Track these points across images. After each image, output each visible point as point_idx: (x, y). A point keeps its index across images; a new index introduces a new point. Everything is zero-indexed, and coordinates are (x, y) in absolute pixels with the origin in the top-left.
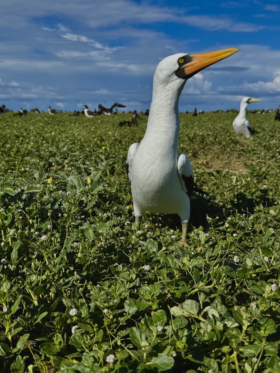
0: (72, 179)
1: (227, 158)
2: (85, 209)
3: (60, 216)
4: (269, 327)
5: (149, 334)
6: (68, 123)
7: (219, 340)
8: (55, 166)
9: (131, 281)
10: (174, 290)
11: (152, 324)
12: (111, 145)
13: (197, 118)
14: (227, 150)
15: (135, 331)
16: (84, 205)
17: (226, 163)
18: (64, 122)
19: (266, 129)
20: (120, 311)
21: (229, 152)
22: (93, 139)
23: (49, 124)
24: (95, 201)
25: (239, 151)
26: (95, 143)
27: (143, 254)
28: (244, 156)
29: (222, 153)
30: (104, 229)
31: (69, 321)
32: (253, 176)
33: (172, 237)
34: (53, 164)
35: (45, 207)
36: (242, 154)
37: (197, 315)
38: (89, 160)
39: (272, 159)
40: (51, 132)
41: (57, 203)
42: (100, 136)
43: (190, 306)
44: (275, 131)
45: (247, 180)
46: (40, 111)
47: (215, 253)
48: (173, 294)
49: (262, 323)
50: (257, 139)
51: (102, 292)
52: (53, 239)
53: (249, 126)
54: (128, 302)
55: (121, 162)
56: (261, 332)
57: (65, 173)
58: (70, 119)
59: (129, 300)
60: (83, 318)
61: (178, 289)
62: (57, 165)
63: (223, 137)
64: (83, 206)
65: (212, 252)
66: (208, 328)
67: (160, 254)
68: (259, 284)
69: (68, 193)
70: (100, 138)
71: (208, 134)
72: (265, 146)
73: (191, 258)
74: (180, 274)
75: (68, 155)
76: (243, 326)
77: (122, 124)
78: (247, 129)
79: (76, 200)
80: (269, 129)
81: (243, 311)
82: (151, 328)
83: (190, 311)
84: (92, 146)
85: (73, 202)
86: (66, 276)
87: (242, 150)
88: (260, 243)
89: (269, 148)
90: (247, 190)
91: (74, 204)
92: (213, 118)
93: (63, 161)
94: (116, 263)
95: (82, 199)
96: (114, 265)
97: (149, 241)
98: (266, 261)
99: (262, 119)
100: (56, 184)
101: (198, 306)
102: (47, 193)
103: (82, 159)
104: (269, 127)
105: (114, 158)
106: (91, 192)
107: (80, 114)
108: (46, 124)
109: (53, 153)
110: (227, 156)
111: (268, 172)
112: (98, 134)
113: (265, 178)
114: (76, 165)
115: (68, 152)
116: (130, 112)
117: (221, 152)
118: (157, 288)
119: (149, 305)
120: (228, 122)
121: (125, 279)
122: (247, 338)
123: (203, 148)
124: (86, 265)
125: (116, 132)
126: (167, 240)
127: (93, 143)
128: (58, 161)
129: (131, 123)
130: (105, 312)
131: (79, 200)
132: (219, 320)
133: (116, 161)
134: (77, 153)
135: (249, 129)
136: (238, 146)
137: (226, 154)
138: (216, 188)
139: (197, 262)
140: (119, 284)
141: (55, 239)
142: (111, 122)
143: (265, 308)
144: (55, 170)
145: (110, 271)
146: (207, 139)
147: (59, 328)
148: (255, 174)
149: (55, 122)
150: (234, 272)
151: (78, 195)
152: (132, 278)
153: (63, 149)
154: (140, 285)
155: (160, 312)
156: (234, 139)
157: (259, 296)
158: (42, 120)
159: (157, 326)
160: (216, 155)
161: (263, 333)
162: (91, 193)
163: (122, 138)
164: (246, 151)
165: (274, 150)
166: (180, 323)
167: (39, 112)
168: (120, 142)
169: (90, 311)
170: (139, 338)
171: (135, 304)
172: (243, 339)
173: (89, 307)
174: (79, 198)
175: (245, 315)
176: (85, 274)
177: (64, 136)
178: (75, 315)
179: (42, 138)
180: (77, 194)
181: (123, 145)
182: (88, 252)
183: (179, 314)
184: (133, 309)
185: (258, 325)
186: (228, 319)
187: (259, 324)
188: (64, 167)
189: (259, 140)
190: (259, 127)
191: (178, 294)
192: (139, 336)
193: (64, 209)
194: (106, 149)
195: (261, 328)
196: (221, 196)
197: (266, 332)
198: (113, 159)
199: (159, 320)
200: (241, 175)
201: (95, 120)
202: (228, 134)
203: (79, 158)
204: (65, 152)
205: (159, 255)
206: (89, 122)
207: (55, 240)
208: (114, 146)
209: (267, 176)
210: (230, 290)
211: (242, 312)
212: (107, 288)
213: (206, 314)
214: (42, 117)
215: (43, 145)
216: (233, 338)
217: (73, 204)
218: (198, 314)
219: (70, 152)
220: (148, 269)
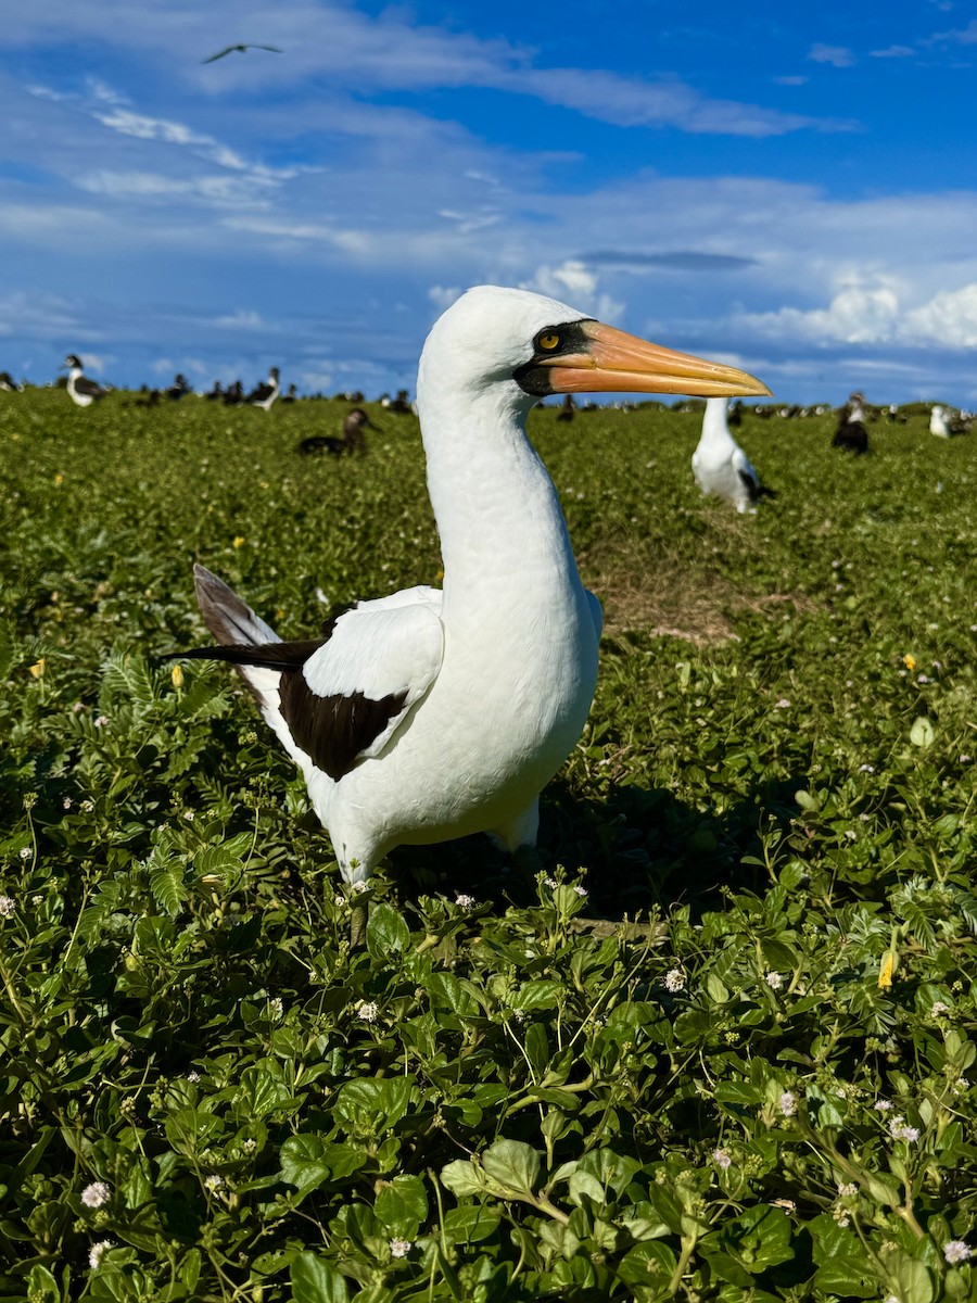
0: (120, 669)
1: (665, 583)
2: (161, 777)
3: (67, 805)
4: (771, 1238)
5: (362, 1270)
6: (114, 434)
7: (601, 1286)
8: (63, 605)
9: (312, 1060)
10: (459, 1097)
11: (373, 1232)
12: (265, 527)
13: (570, 431)
14: (666, 556)
15: (312, 1264)
16: (158, 764)
17: (664, 601)
18: (102, 431)
19: (803, 480)
20: (262, 1183)
21: (676, 563)
22: (202, 508)
23: (46, 436)
24: (196, 751)
25: (709, 560)
26: (208, 521)
27: (354, 962)
28: (725, 578)
29: (649, 567)
30: (221, 870)
31: (79, 1226)
32: (749, 658)
33: (458, 902)
34: (55, 597)
35: (13, 772)
36: (717, 571)
37: (531, 1195)
38: (184, 584)
39: (816, 593)
40: (54, 472)
41: (58, 757)
42: (229, 495)
43: (509, 1162)
44: (832, 487)
45: (728, 676)
46: (17, 381)
47: (606, 956)
48: (452, 1115)
49: (747, 1223)
50: (771, 519)
51: (208, 1105)
52: (37, 899)
53: (746, 471)
54: (293, 1146)
55: (300, 597)
56: (744, 1256)
57: (96, 634)
58: (123, 420)
59: (296, 1141)
60: (132, 1213)
61: (470, 1095)
62: (67, 601)
63: (655, 508)
64: (154, 768)
65: (594, 951)
66: (567, 1241)
67: (415, 960)
68: (747, 1065)
69: (102, 719)
70: (227, 502)
71: (607, 498)
72: (795, 543)
73: (522, 976)
74: (482, 1038)
75: (110, 566)
76: (683, 1240)
77: (309, 446)
78: (739, 481)
79: (130, 745)
80: (812, 480)
81: (685, 1186)
82: (370, 1246)
83: (508, 1181)
84: (197, 529)
85: (118, 756)
86: (77, 1041)
87: (720, 556)
88: (758, 916)
89: (807, 550)
90: (725, 715)
91: (123, 761)
92: (625, 431)
93: (92, 587)
94: (262, 991)
95: (151, 742)
96: (256, 997)
97: (380, 911)
98: (775, 987)
99: (790, 441)
100: (59, 684)
101: (535, 1161)
102: (27, 713)
103: (158, 581)
104: (812, 475)
105: (275, 579)
106: (186, 717)
107: (162, 400)
108: (36, 438)
109: (56, 557)
110: (668, 578)
111: (801, 641)
112: (222, 489)
113: (790, 664)
114: (135, 604)
115: (109, 553)
116: (341, 398)
117: (647, 564)
118: (399, 1095)
119: (368, 1157)
120: (674, 450)
121: (291, 1053)
122: (696, 1278)
123: (587, 548)
124: (154, 999)
125: (286, 481)
126: (442, 909)
127: (202, 521)
128: (71, 588)
129: (343, 443)
130: (212, 1188)
131: (139, 744)
132: (605, 1214)
133: (281, 592)
134: (143, 558)
135: (747, 479)
136: (705, 543)
137: (665, 570)
138: (621, 703)
139: (539, 995)
140: (265, 1077)
141: (44, 900)
142: (272, 435)
143: (759, 1168)
144: (59, 619)
145: (237, 1023)
146: (600, 514)
147: (46, 1240)
148: (758, 651)
149: (69, 429)
150: (666, 1022)
151: (136, 728)
152: (314, 1048)
153: (93, 541)
154: (344, 1071)
155: (404, 1184)
156: (691, 517)
157: (744, 1118)
158: (22, 421)
159: (389, 1240)
160: (631, 573)
161: (750, 1260)
162: (186, 721)
163: (305, 503)
164: (731, 560)
165: (823, 560)
166: (473, 1223)
167: (14, 387)
168: (300, 517)
169: (157, 1185)
170: (325, 1292)
171: (320, 1153)
172: (684, 1280)
173: (155, 1170)
174: (141, 737)
175: (691, 1201)
176: (147, 1033)
177: (97, 491)
178: (103, 1207)
179: (17, 495)
180: (132, 724)
181: (310, 531)
182: (162, 955)
183: (470, 1187)
184: (312, 1173)
185: (735, 1232)
186: (636, 1207)
187: (737, 1226)
188: (92, 609)
189: (776, 522)
190: (778, 473)
191: (471, 1114)
192: (324, 1285)
193: (86, 780)
194: (245, 548)
195: (743, 1241)
196: (638, 730)
197: (759, 1255)
198: (271, 586)
199: (401, 1216)
200: (710, 651)
201: (214, 428)
202: (673, 501)
203: (148, 576)
204: (100, 553)
205: (412, 964)
206: (194, 433)
207: (47, 903)
208: (276, 535)
209: (796, 658)
210: (653, 1088)
211: (681, 1190)
212: (224, 1084)
213: (563, 1188)
214: (23, 412)
215: (18, 523)
216: (647, 1285)
217: (118, 761)
218: (535, 1191)
219: (115, 554)
220: (371, 1017)
